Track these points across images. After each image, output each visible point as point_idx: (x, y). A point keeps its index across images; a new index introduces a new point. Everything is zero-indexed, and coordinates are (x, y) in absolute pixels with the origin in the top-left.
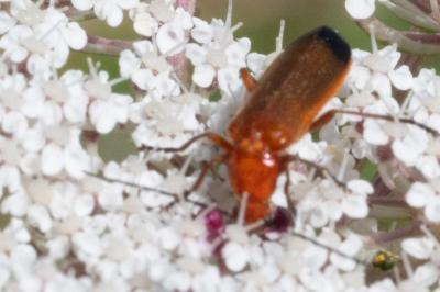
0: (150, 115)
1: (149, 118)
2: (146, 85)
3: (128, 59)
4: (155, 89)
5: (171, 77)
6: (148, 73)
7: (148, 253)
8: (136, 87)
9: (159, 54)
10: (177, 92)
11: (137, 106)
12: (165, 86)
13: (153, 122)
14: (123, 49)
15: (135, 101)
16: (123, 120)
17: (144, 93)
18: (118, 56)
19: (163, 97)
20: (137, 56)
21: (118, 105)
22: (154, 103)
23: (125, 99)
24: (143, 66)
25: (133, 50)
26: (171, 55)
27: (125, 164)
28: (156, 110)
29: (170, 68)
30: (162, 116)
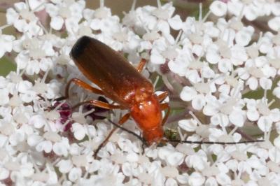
0: (26, 47)
1: (25, 49)
2: (22, 29)
3: (11, 13)
4: (28, 31)
5: (37, 24)
6: (23, 22)
7: (26, 130)
8: (17, 31)
9: (30, 10)
10: (41, 33)
11: (17, 42)
12: (34, 29)
13: (28, 52)
14: (8, 8)
15: (16, 39)
16: (10, 51)
17: (21, 34)
18: (5, 12)
19: (33, 36)
20: (17, 12)
21: (6, 41)
22: (27, 40)
23: (10, 38)
24: (20, 18)
25: (15, 8)
26: (37, 10)
27: (8, 77)
28: (29, 44)
29: (37, 18)
30: (32, 48)
